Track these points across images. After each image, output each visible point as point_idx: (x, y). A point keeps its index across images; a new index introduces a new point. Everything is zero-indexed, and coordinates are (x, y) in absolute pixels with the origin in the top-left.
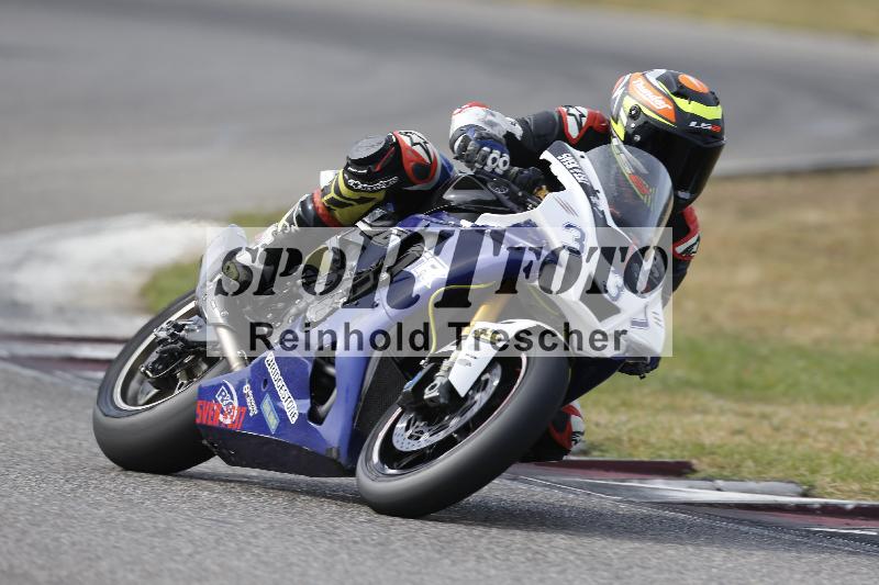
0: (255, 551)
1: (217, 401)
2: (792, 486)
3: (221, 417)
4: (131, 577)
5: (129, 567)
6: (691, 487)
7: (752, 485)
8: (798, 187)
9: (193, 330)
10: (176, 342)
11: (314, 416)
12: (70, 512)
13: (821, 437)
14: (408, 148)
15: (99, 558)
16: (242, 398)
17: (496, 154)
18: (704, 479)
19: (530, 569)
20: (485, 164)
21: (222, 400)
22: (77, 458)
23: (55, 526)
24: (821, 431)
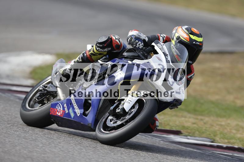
0: (60, 147)
1: (56, 108)
2: (208, 140)
3: (57, 113)
4: (25, 152)
5: (25, 149)
6: (180, 138)
7: (198, 138)
8: (213, 57)
9: (50, 88)
10: (45, 91)
11: (84, 114)
12: (9, 133)
13: (217, 127)
14: (114, 40)
15: (16, 146)
16: (64, 108)
17: (140, 43)
18: (184, 136)
19: (135, 158)
20: (137, 45)
21: (58, 108)
22: (11, 118)
23: (4, 136)
24: (217, 125)
